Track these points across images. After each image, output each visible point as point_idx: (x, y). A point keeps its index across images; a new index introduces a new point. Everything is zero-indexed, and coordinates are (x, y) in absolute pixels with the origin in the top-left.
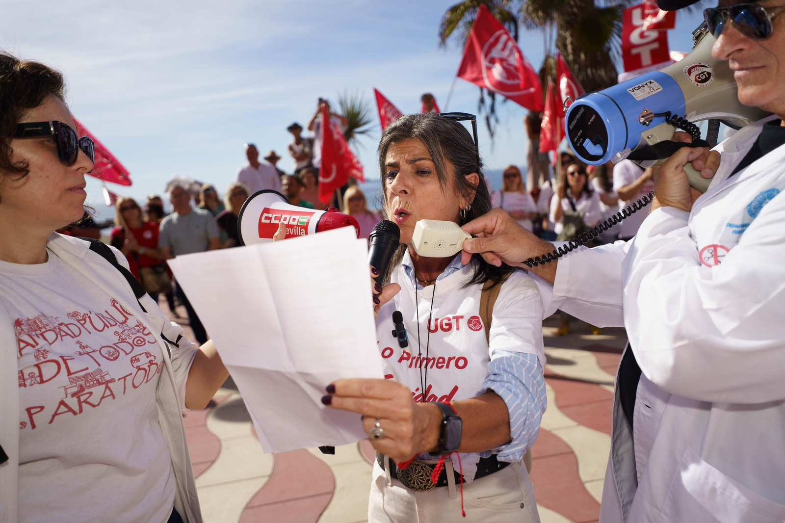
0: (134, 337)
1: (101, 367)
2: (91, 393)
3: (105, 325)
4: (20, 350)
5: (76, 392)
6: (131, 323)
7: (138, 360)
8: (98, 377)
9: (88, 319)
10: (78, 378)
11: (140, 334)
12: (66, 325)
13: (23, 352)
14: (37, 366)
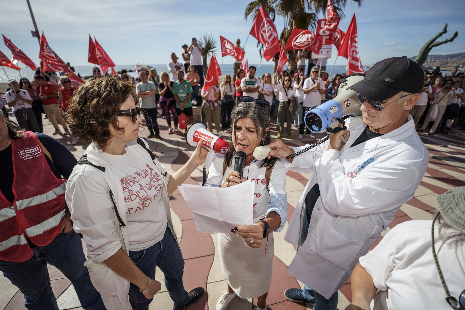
0: (155, 178)
1: (148, 194)
3: (146, 175)
4: (124, 190)
5: (142, 203)
6: (153, 173)
7: (157, 188)
8: (148, 198)
9: (140, 174)
10: (142, 199)
11: (156, 177)
12: (135, 178)
13: (125, 191)
14: (130, 196)
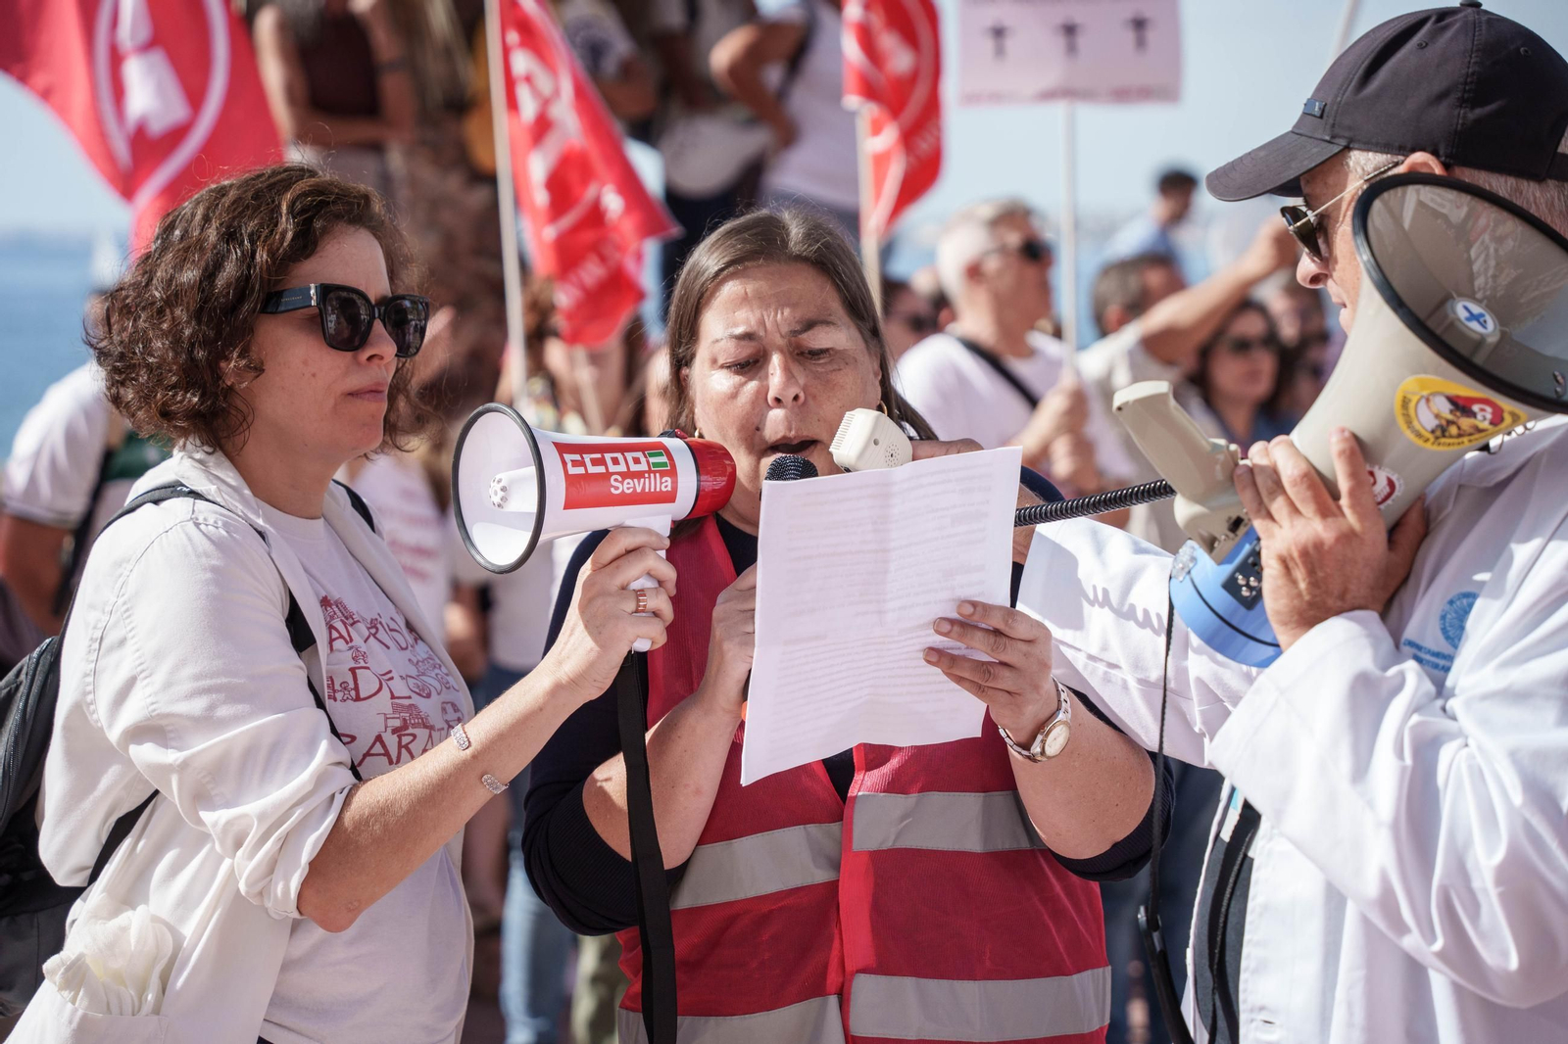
5: (398, 727)
9: (379, 626)
13: (334, 645)
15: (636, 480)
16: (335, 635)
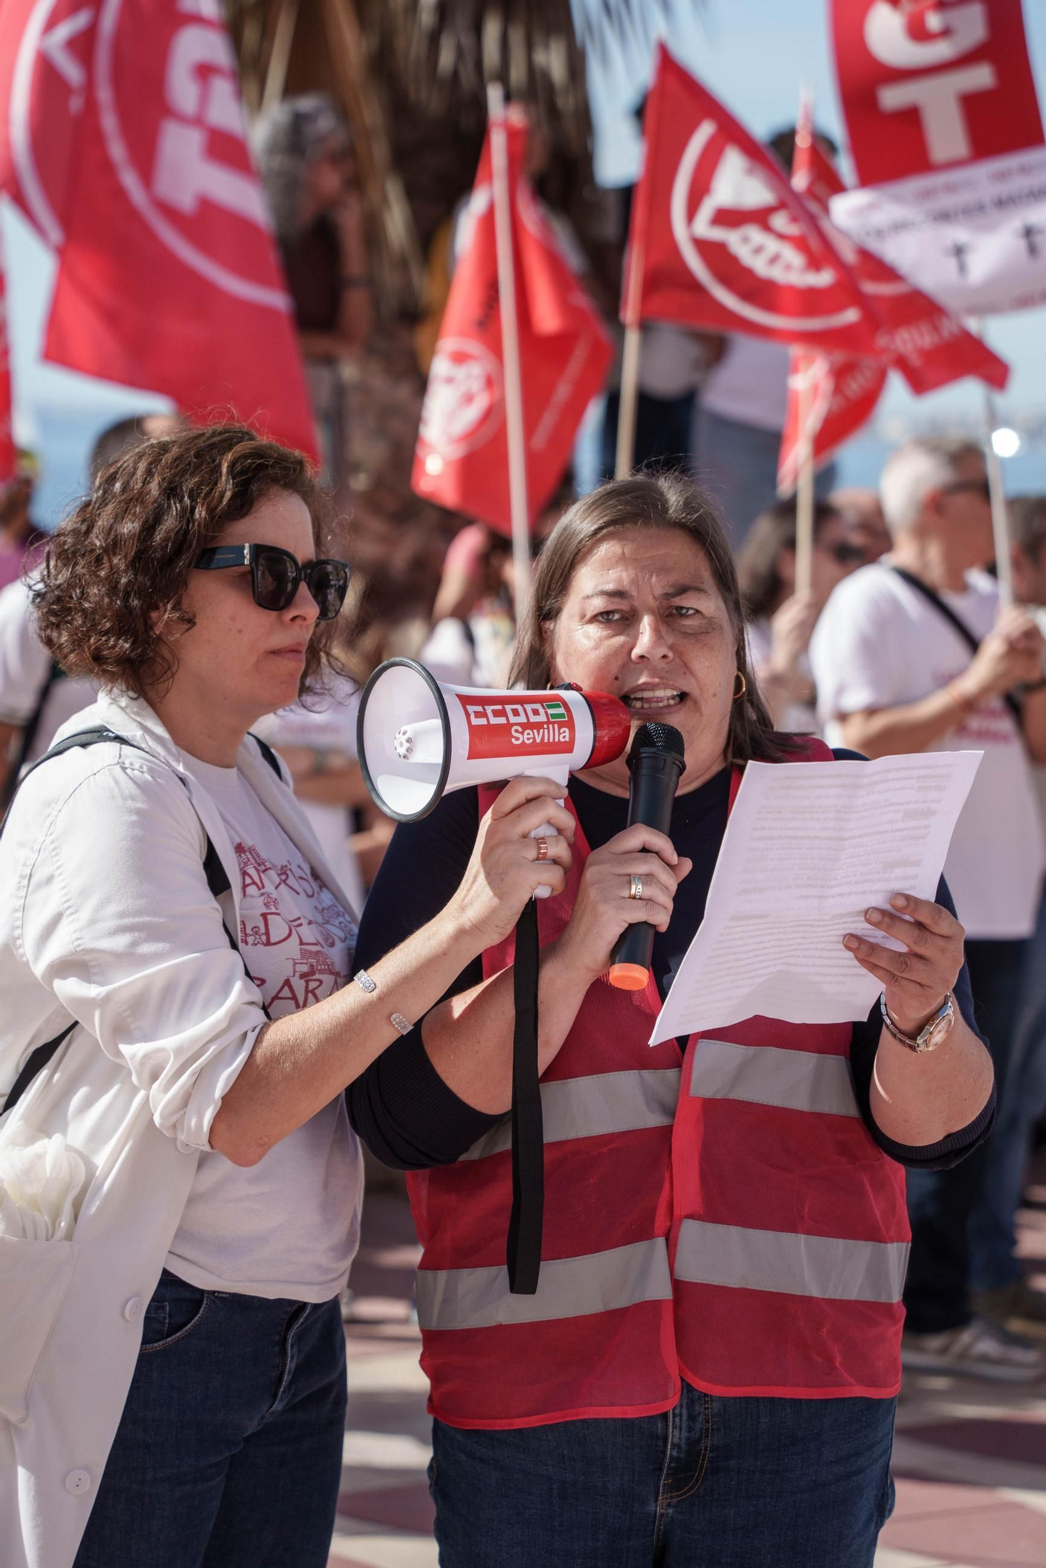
2: (321, 982)
5: (306, 973)
15: (535, 731)
16: (248, 881)
